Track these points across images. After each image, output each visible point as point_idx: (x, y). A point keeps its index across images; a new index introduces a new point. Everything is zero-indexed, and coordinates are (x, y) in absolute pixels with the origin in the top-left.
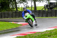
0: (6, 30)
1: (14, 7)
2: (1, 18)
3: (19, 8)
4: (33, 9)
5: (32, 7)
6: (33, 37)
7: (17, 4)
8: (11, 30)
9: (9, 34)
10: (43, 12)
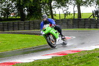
0: (36, 47)
1: (48, 14)
2: (29, 29)
3: (55, 15)
4: (76, 17)
5: (74, 14)
6: (76, 58)
7: (53, 10)
8: (43, 48)
9: (40, 53)
10: (90, 22)
